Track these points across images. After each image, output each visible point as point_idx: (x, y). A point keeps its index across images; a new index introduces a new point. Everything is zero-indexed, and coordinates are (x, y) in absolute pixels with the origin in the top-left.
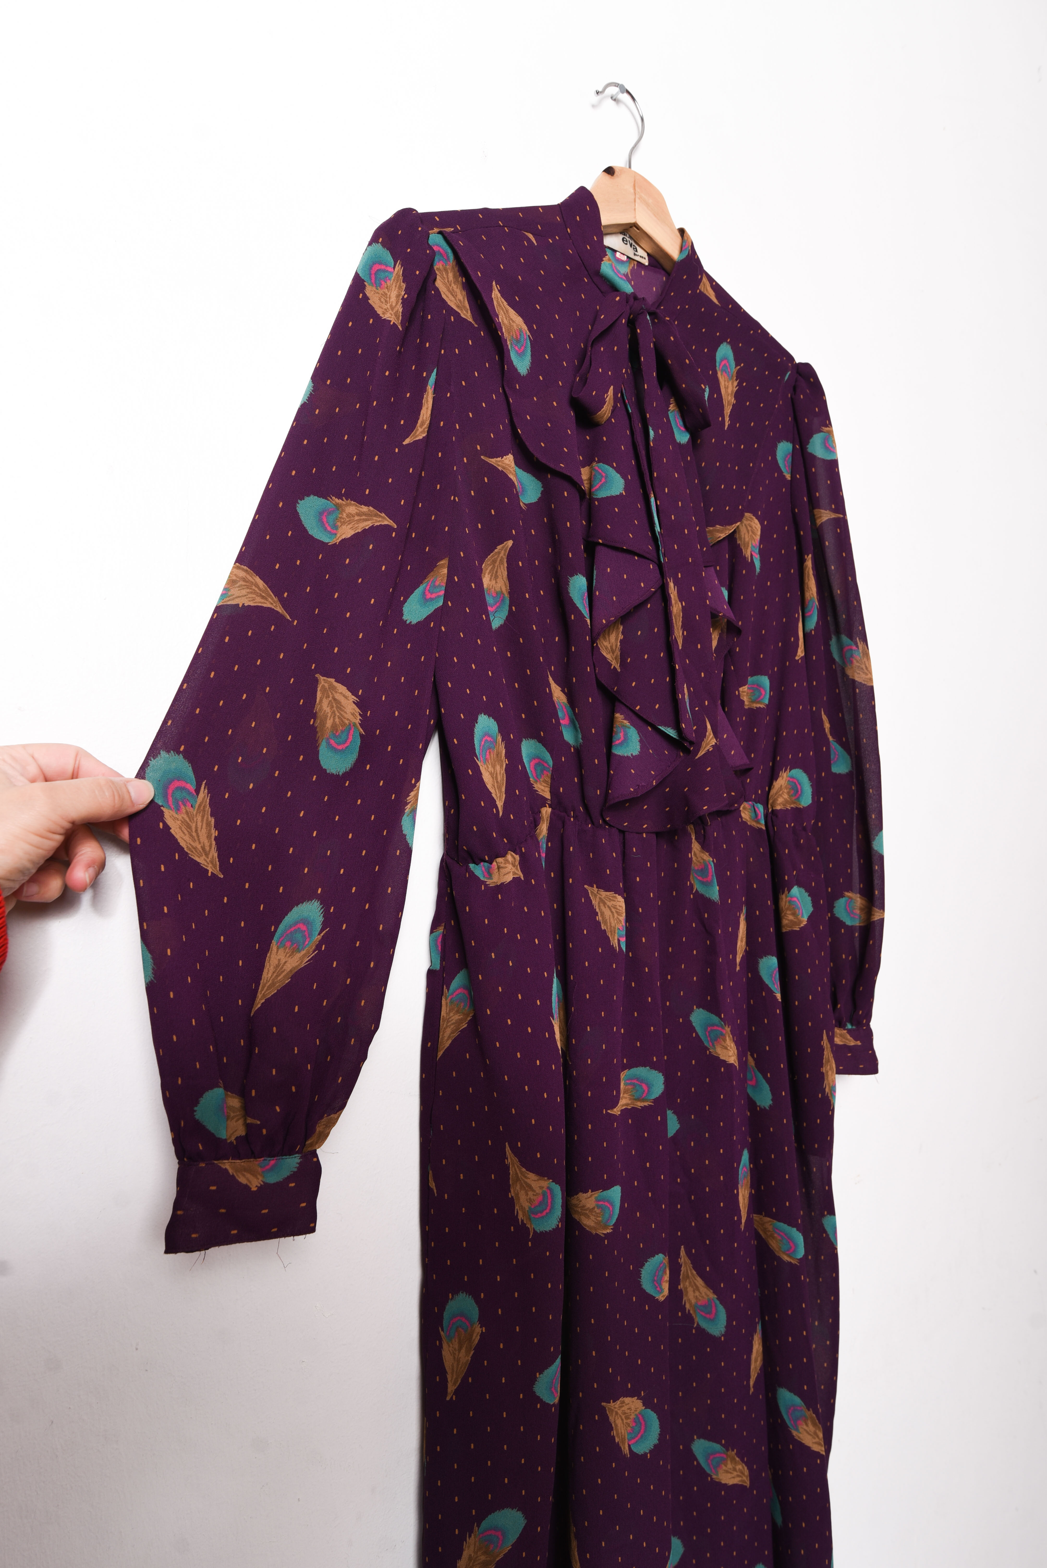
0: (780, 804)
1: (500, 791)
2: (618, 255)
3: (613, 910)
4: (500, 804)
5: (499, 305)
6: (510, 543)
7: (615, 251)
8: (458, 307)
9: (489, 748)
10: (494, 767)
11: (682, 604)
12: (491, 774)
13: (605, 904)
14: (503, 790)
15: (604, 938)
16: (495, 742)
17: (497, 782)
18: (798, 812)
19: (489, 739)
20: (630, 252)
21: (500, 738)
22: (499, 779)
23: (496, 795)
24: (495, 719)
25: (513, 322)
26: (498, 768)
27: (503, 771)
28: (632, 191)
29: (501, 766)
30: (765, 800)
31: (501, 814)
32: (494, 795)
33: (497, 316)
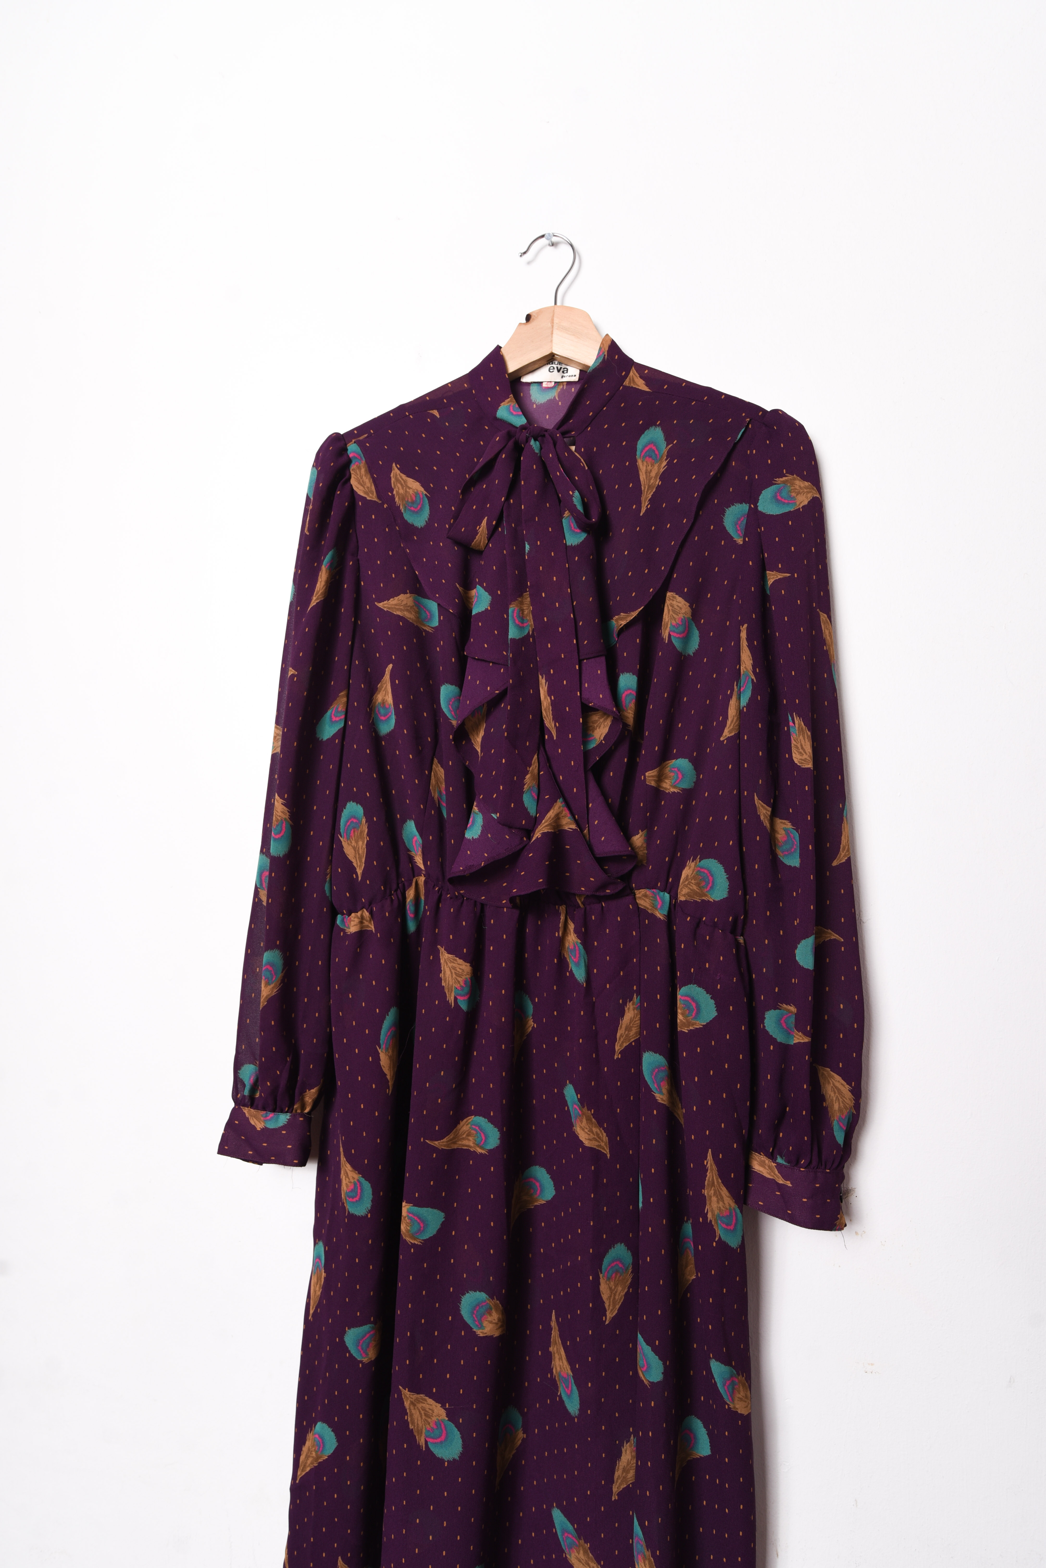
0: (684, 895)
1: (361, 861)
2: (544, 385)
3: (453, 971)
4: (359, 871)
5: (397, 480)
6: (391, 666)
7: (541, 383)
8: (365, 493)
9: (354, 828)
10: (357, 842)
11: (551, 698)
12: (354, 848)
13: (447, 964)
14: (363, 860)
15: (441, 992)
16: (360, 823)
17: (359, 854)
18: (706, 905)
19: (355, 821)
20: (556, 377)
21: (364, 820)
22: (360, 852)
23: (357, 864)
24: (362, 806)
25: (410, 488)
26: (360, 843)
27: (364, 846)
28: (550, 325)
29: (363, 842)
30: (672, 889)
31: (360, 879)
32: (355, 864)
33: (392, 490)
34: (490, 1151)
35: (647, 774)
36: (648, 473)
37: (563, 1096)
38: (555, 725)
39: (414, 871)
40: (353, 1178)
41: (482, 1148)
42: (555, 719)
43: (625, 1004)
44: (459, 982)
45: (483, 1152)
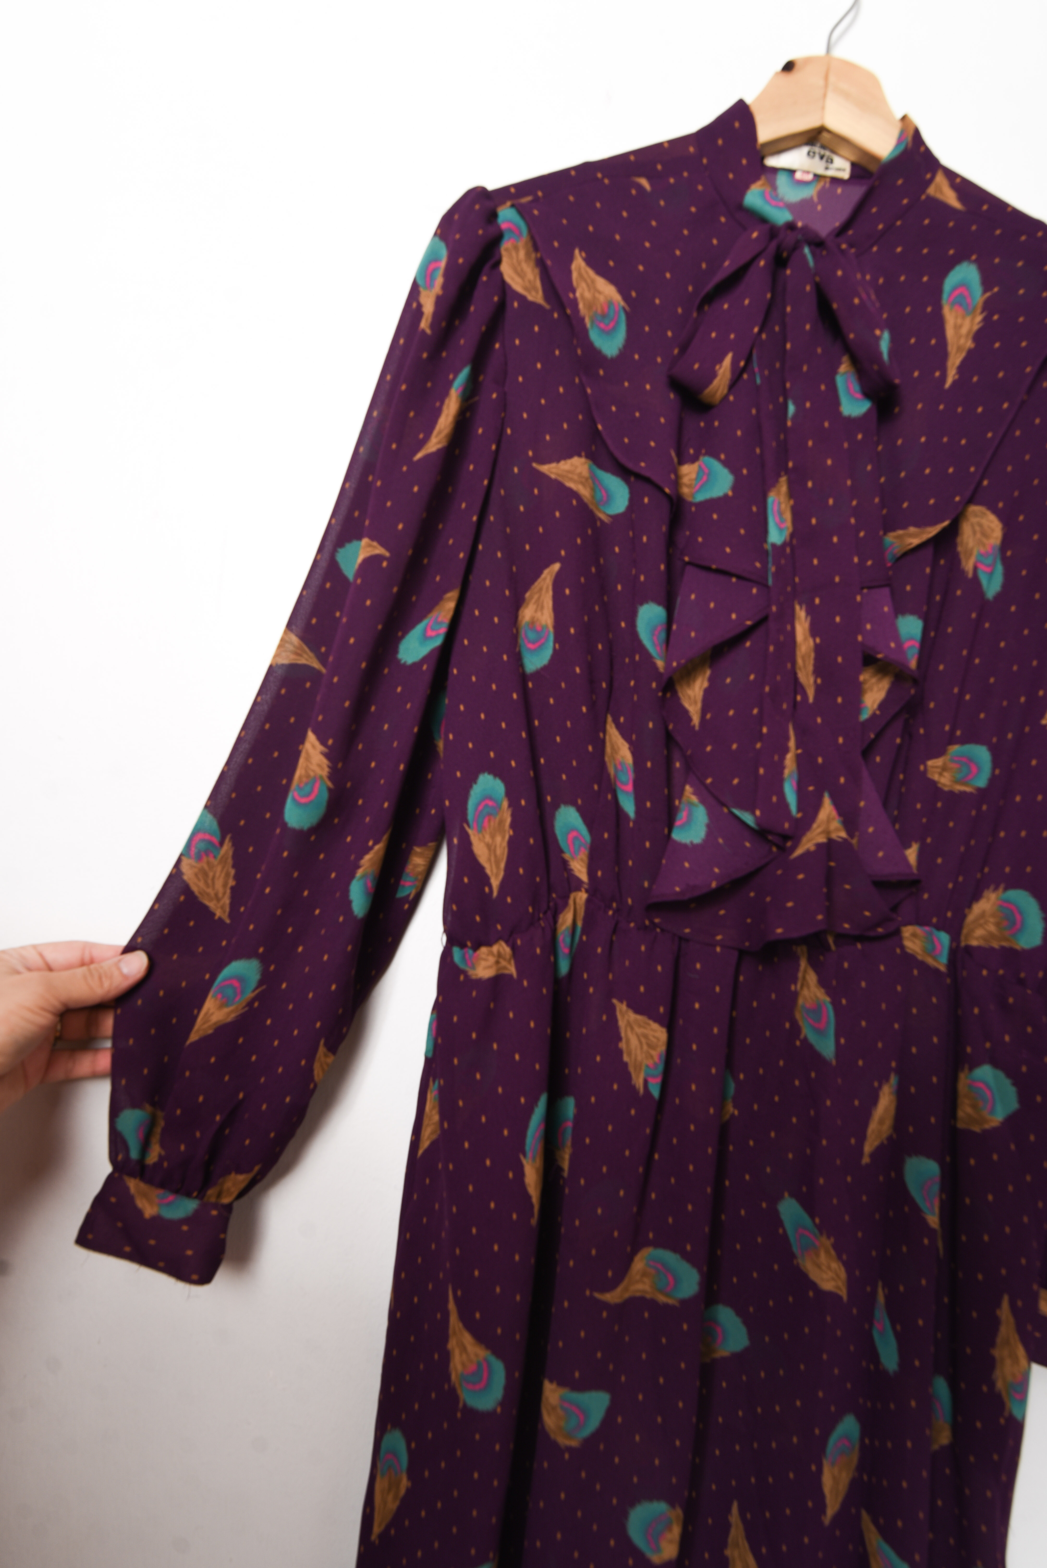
0: (977, 939)
1: (498, 867)
2: (798, 176)
3: (643, 1040)
4: (495, 883)
5: (580, 275)
6: (556, 567)
7: (792, 172)
8: (526, 289)
9: (489, 815)
10: (493, 837)
11: (814, 641)
12: (488, 846)
13: (632, 1029)
14: (502, 865)
15: (623, 1072)
16: (498, 807)
17: (495, 856)
18: (1010, 956)
19: (490, 803)
20: (819, 167)
21: (505, 804)
22: (499, 852)
23: (492, 871)
24: (503, 779)
25: (600, 293)
26: (498, 839)
27: (505, 844)
28: (821, 83)
29: (503, 838)
30: (955, 928)
31: (495, 895)
32: (488, 871)
33: (574, 291)
34: (683, 1302)
35: (930, 763)
36: (957, 327)
37: (776, 1214)
38: (815, 682)
39: (574, 884)
40: (477, 1355)
41: (667, 1295)
42: (818, 671)
43: (880, 1087)
44: (652, 1057)
45: (670, 1301)
